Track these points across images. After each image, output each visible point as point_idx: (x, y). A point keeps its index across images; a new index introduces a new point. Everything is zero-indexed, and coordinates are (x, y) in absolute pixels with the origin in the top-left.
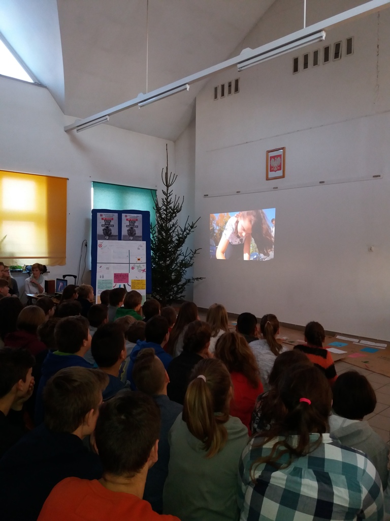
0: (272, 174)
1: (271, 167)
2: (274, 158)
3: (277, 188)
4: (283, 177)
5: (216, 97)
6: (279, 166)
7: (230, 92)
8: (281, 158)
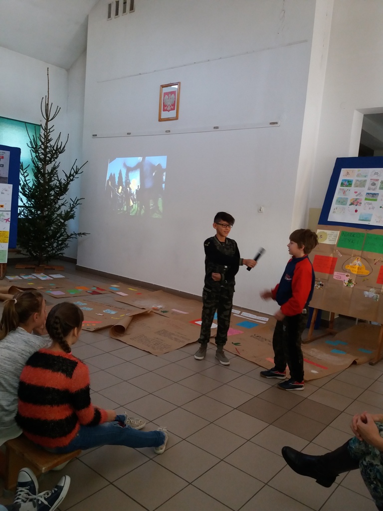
0: (165, 115)
1: (164, 106)
2: (168, 95)
3: (169, 131)
4: (176, 118)
5: (109, 16)
6: (172, 105)
7: (124, 11)
8: (175, 95)
